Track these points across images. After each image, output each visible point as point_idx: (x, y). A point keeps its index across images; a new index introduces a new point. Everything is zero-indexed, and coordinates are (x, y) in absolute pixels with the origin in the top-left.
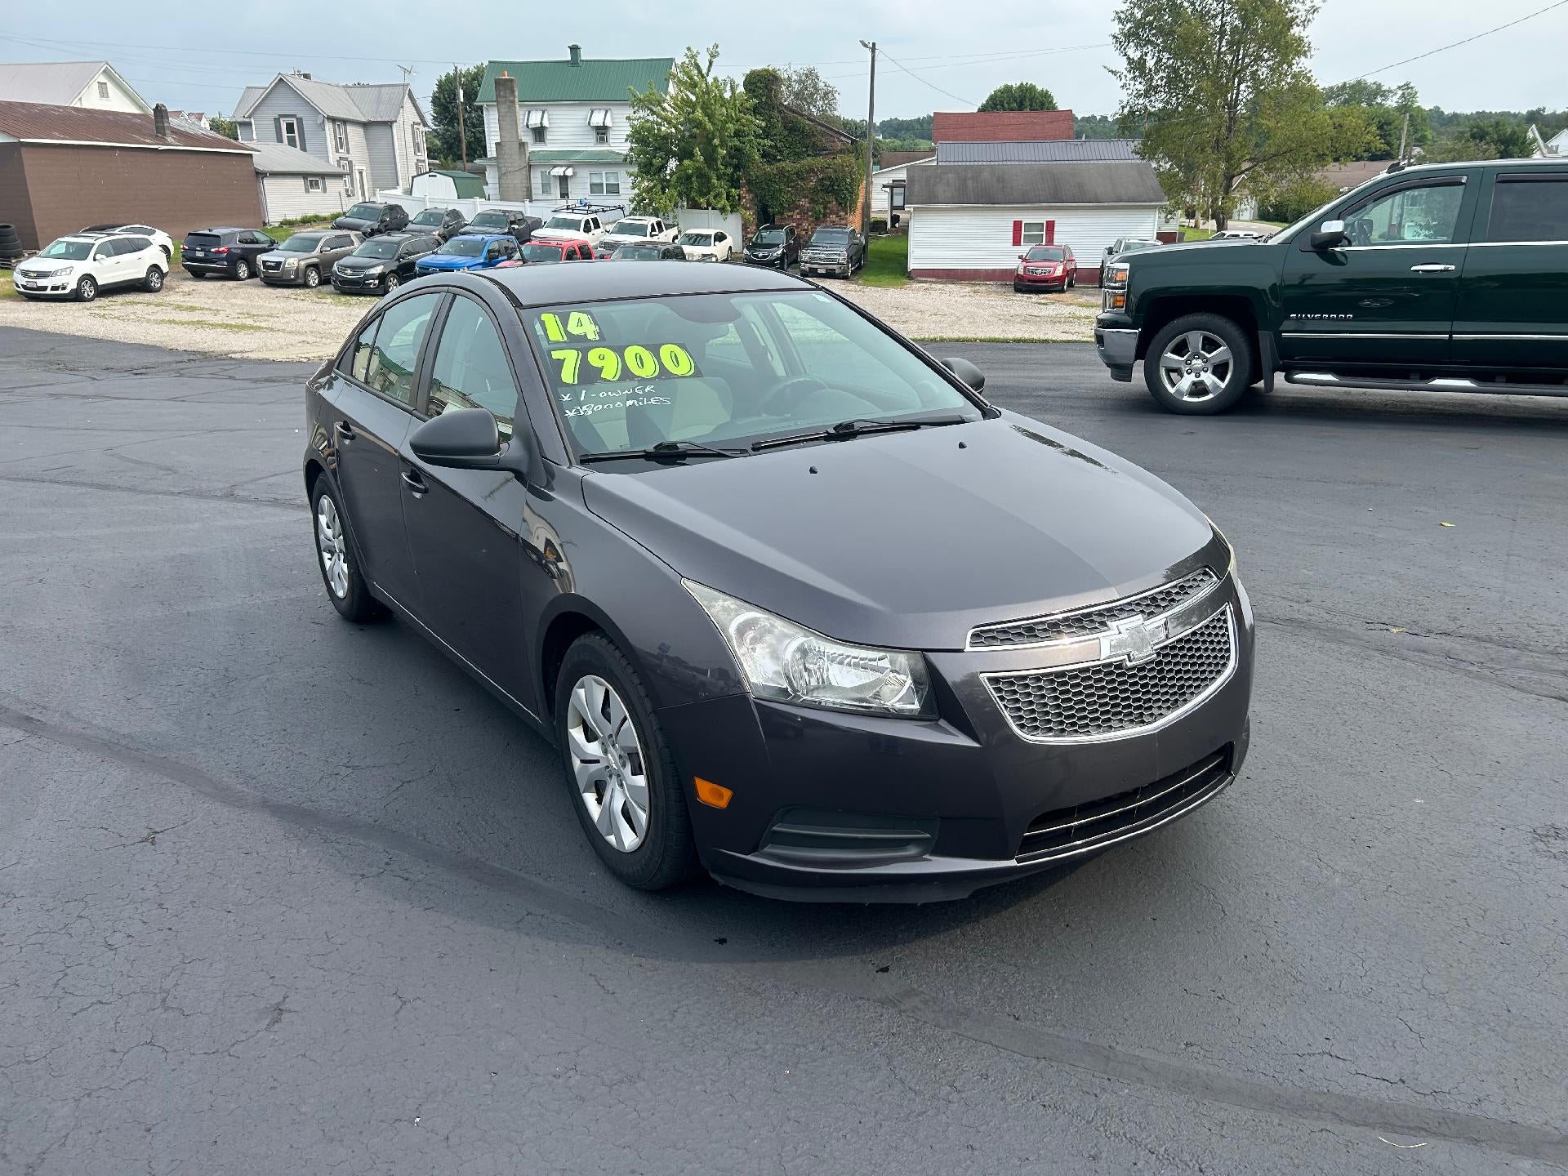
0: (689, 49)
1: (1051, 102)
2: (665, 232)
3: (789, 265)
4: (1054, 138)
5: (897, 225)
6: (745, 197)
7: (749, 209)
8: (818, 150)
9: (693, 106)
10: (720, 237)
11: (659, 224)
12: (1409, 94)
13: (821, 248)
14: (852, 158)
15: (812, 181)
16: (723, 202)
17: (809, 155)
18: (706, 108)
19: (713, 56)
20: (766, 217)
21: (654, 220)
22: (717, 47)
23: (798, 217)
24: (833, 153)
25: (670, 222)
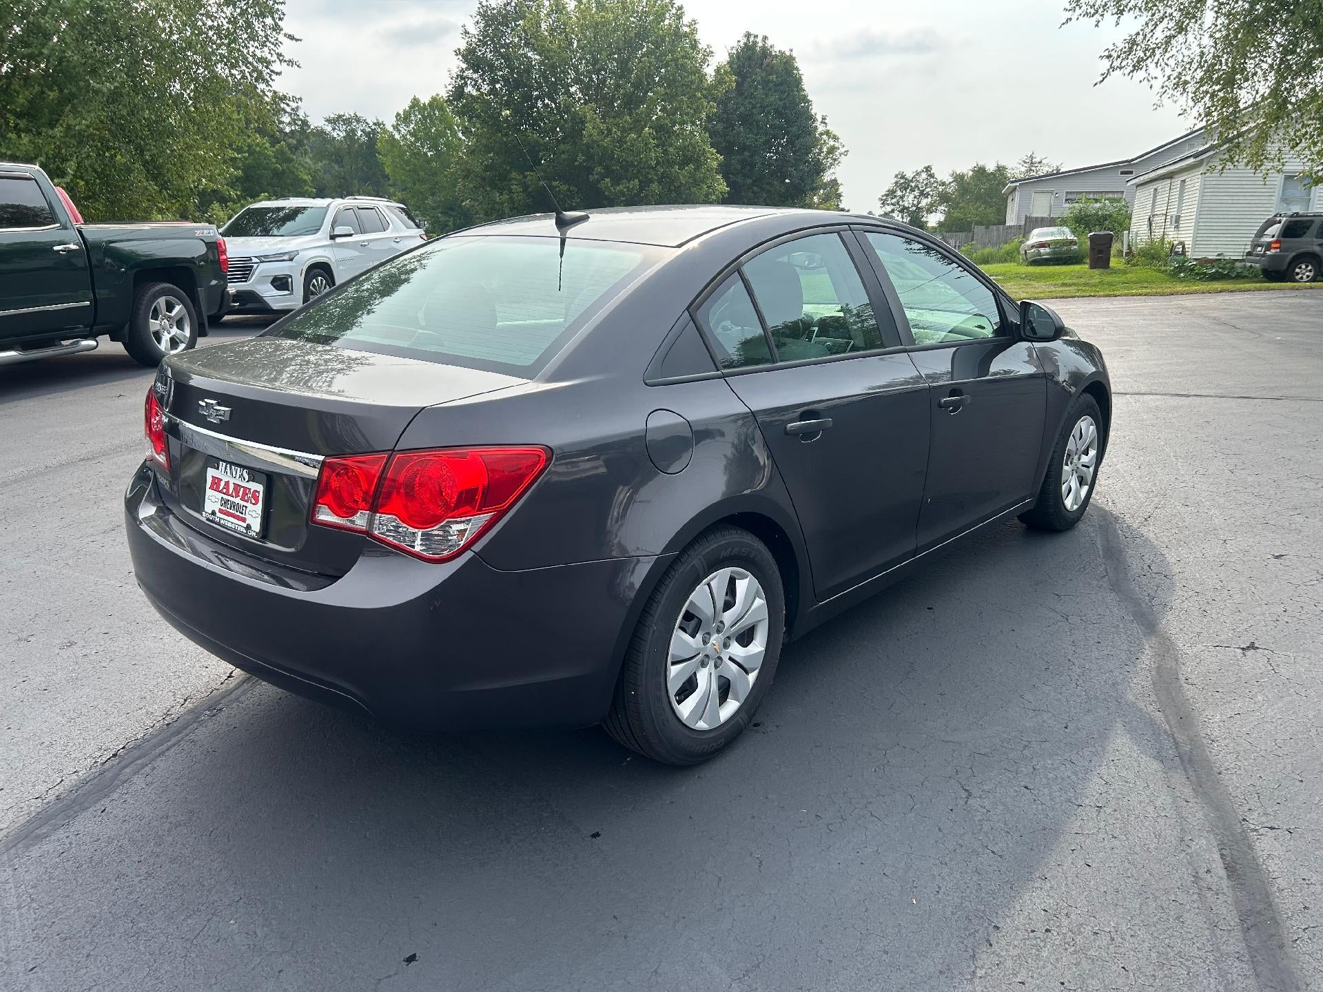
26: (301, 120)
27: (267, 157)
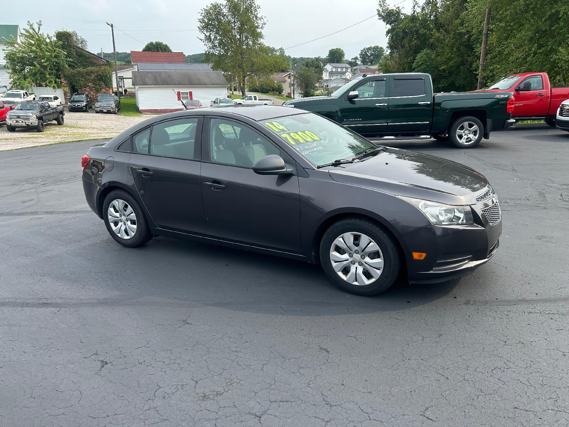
0: (28, 22)
1: (169, 49)
2: (30, 96)
3: (89, 109)
4: (179, 62)
5: (127, 93)
6: (63, 82)
7: (66, 87)
8: (93, 64)
9: (33, 45)
10: (56, 98)
11: (26, 93)
12: (282, 51)
13: (103, 102)
14: (107, 68)
15: (93, 76)
16: (54, 84)
17: (89, 66)
18: (39, 46)
19: (40, 25)
20: (74, 90)
21: (24, 91)
22: (41, 22)
23: (89, 90)
24: (100, 66)
25: (31, 92)
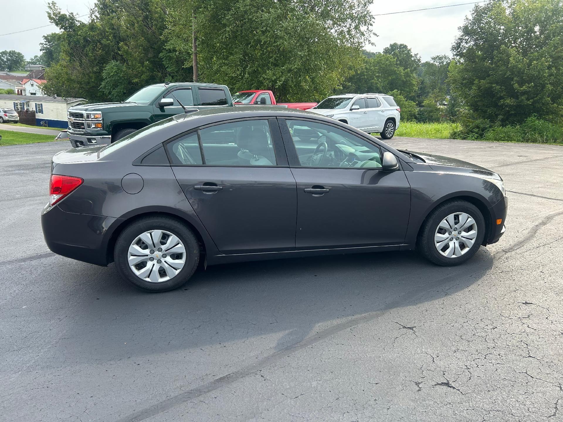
26: (417, 59)
27: (401, 76)
